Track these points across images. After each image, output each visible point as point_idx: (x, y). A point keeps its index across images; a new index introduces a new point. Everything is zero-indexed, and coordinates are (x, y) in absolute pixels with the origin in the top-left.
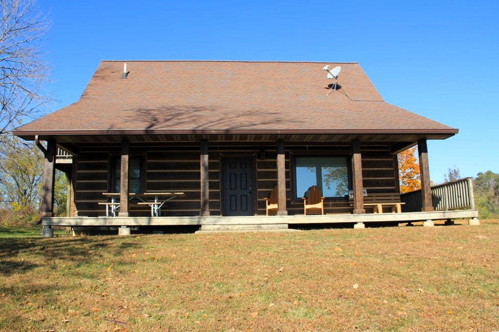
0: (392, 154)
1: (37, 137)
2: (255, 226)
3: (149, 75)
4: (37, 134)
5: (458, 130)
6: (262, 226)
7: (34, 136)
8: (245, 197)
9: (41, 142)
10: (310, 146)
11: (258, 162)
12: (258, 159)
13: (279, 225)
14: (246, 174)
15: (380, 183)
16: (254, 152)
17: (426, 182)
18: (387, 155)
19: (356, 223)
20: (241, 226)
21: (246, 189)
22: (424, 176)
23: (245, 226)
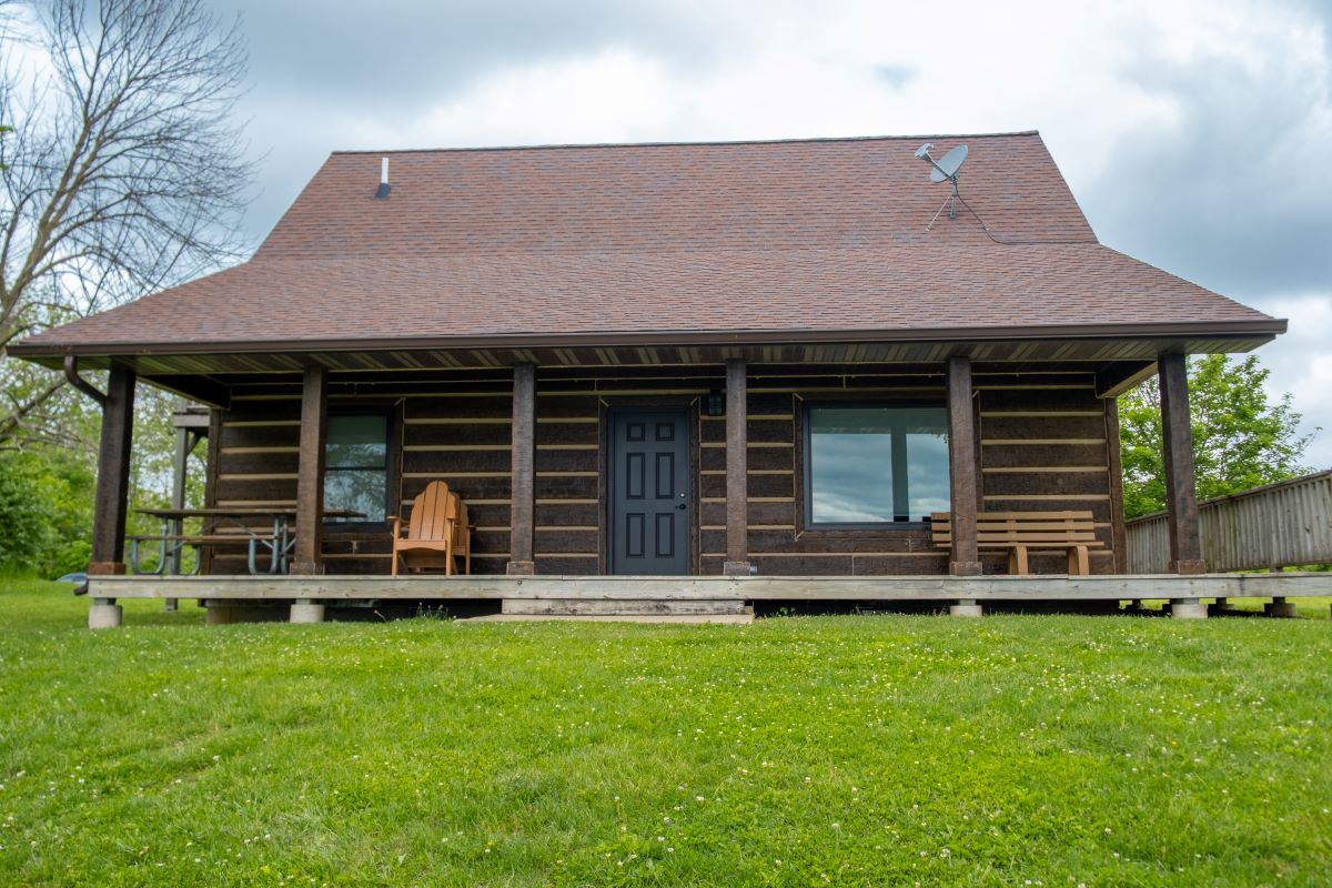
0: (1102, 397)
1: (68, 361)
2: (651, 604)
3: (447, 189)
4: (68, 354)
5: (1285, 322)
6: (669, 604)
7: (63, 359)
8: (668, 519)
9: (81, 373)
10: (853, 376)
11: (704, 422)
12: (704, 413)
13: (717, 604)
14: (671, 455)
15: (1060, 482)
16: (693, 396)
17: (1179, 485)
18: (1086, 400)
19: (955, 602)
20: (611, 604)
21: (671, 496)
22: (1175, 464)
23: (622, 605)
